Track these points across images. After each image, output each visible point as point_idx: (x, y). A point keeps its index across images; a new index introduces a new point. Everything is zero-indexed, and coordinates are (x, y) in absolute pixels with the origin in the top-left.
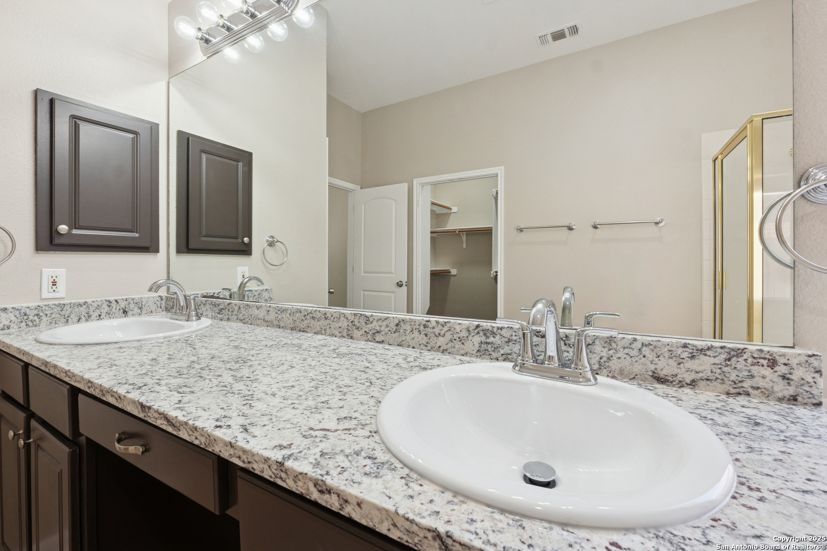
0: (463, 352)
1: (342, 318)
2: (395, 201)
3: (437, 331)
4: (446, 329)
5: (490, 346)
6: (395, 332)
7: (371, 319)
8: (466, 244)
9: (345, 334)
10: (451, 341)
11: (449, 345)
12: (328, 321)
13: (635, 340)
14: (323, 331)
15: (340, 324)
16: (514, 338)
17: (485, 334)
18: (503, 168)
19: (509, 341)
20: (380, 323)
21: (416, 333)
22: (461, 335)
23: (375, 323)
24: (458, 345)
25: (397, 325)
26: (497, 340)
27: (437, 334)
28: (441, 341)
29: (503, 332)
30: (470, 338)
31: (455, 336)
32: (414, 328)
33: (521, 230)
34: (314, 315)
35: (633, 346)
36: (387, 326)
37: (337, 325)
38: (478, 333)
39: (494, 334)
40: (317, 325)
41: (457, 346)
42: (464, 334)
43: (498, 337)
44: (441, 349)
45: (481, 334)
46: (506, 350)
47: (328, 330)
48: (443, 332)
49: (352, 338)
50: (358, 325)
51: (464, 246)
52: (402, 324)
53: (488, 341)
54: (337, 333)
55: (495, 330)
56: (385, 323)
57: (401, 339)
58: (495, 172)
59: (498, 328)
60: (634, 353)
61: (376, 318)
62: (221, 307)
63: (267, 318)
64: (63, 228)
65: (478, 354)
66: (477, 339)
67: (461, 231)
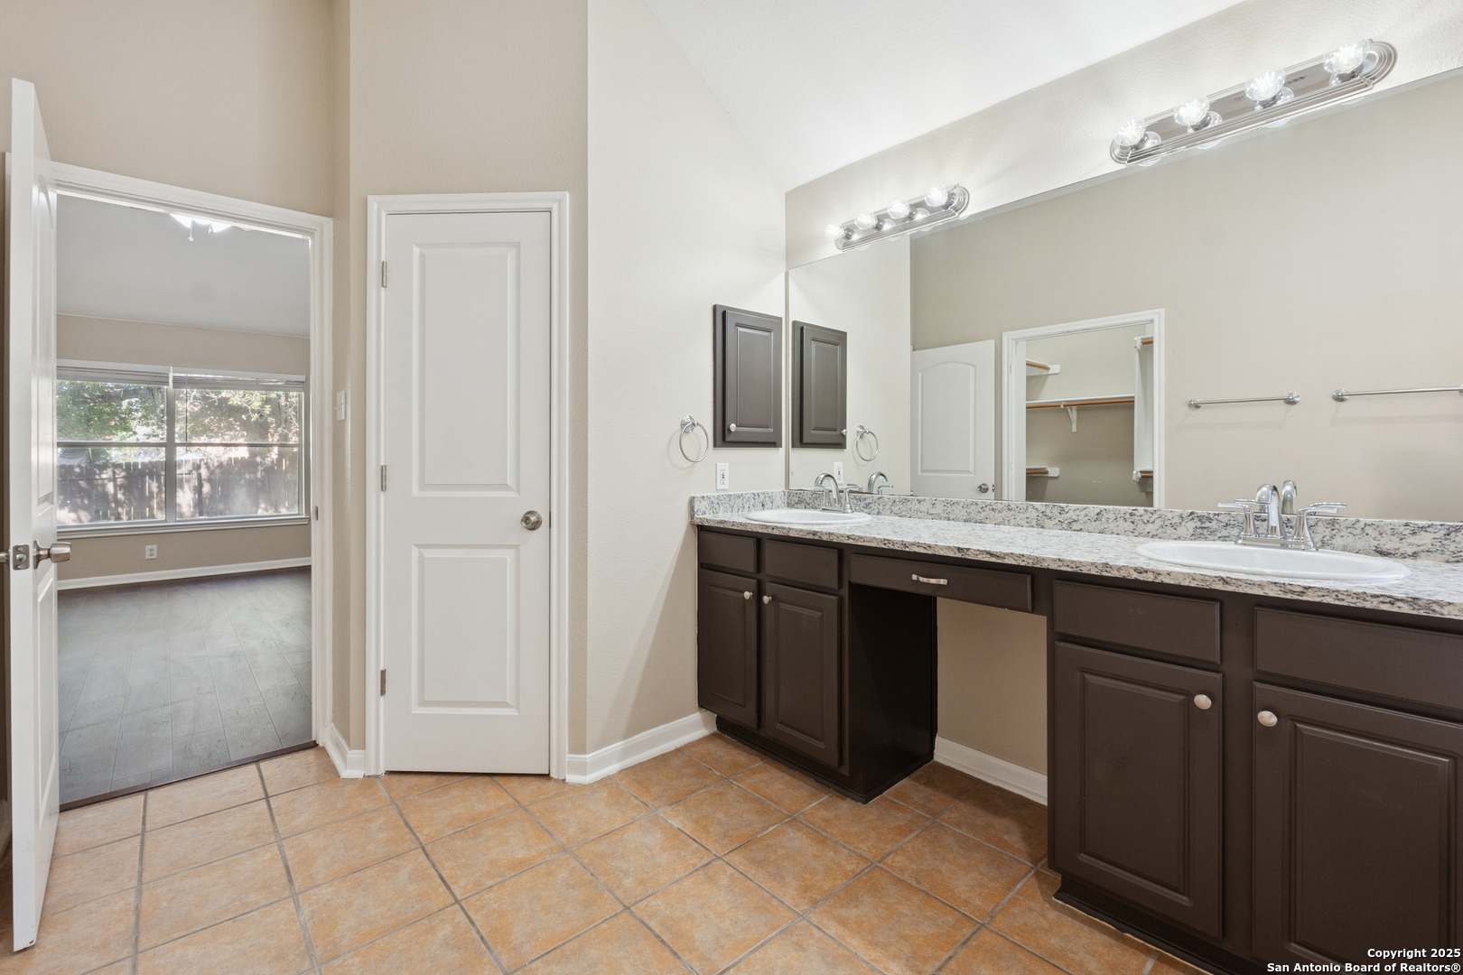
0: (1176, 536)
1: (1030, 509)
2: (975, 366)
3: (1145, 518)
4: (1155, 516)
5: (1205, 530)
6: (1095, 521)
7: (1066, 510)
8: (1078, 426)
9: (1034, 523)
10: (1162, 527)
11: (1160, 531)
12: (1012, 512)
13: (1359, 521)
14: (1006, 522)
15: (1027, 515)
16: (1232, 522)
17: (1200, 520)
18: (1163, 309)
19: (1227, 525)
20: (1078, 513)
21: (1121, 522)
22: (1173, 521)
23: (1071, 513)
24: (1170, 530)
25: (1098, 514)
26: (1214, 525)
27: (1145, 521)
28: (1150, 527)
29: (1220, 518)
30: (1183, 523)
31: (1166, 523)
32: (1119, 516)
33: (1197, 406)
34: (994, 507)
35: (1355, 526)
36: (1086, 515)
37: (1024, 516)
38: (1193, 519)
39: (1210, 520)
40: (999, 517)
41: (1168, 532)
42: (1177, 520)
43: (1214, 522)
44: (1151, 534)
45: (1196, 520)
46: (1225, 533)
47: (1012, 521)
48: (1152, 520)
49: (1042, 527)
50: (1051, 515)
51: (1074, 429)
52: (1104, 513)
53: (1203, 525)
54: (1024, 523)
55: (1211, 516)
56: (1083, 513)
57: (1102, 527)
58: (1150, 317)
59: (1215, 515)
60: (1359, 531)
61: (1073, 508)
62: (868, 501)
63: (932, 511)
64: (733, 427)
65: (1193, 537)
66: (1191, 525)
67: (1069, 405)
